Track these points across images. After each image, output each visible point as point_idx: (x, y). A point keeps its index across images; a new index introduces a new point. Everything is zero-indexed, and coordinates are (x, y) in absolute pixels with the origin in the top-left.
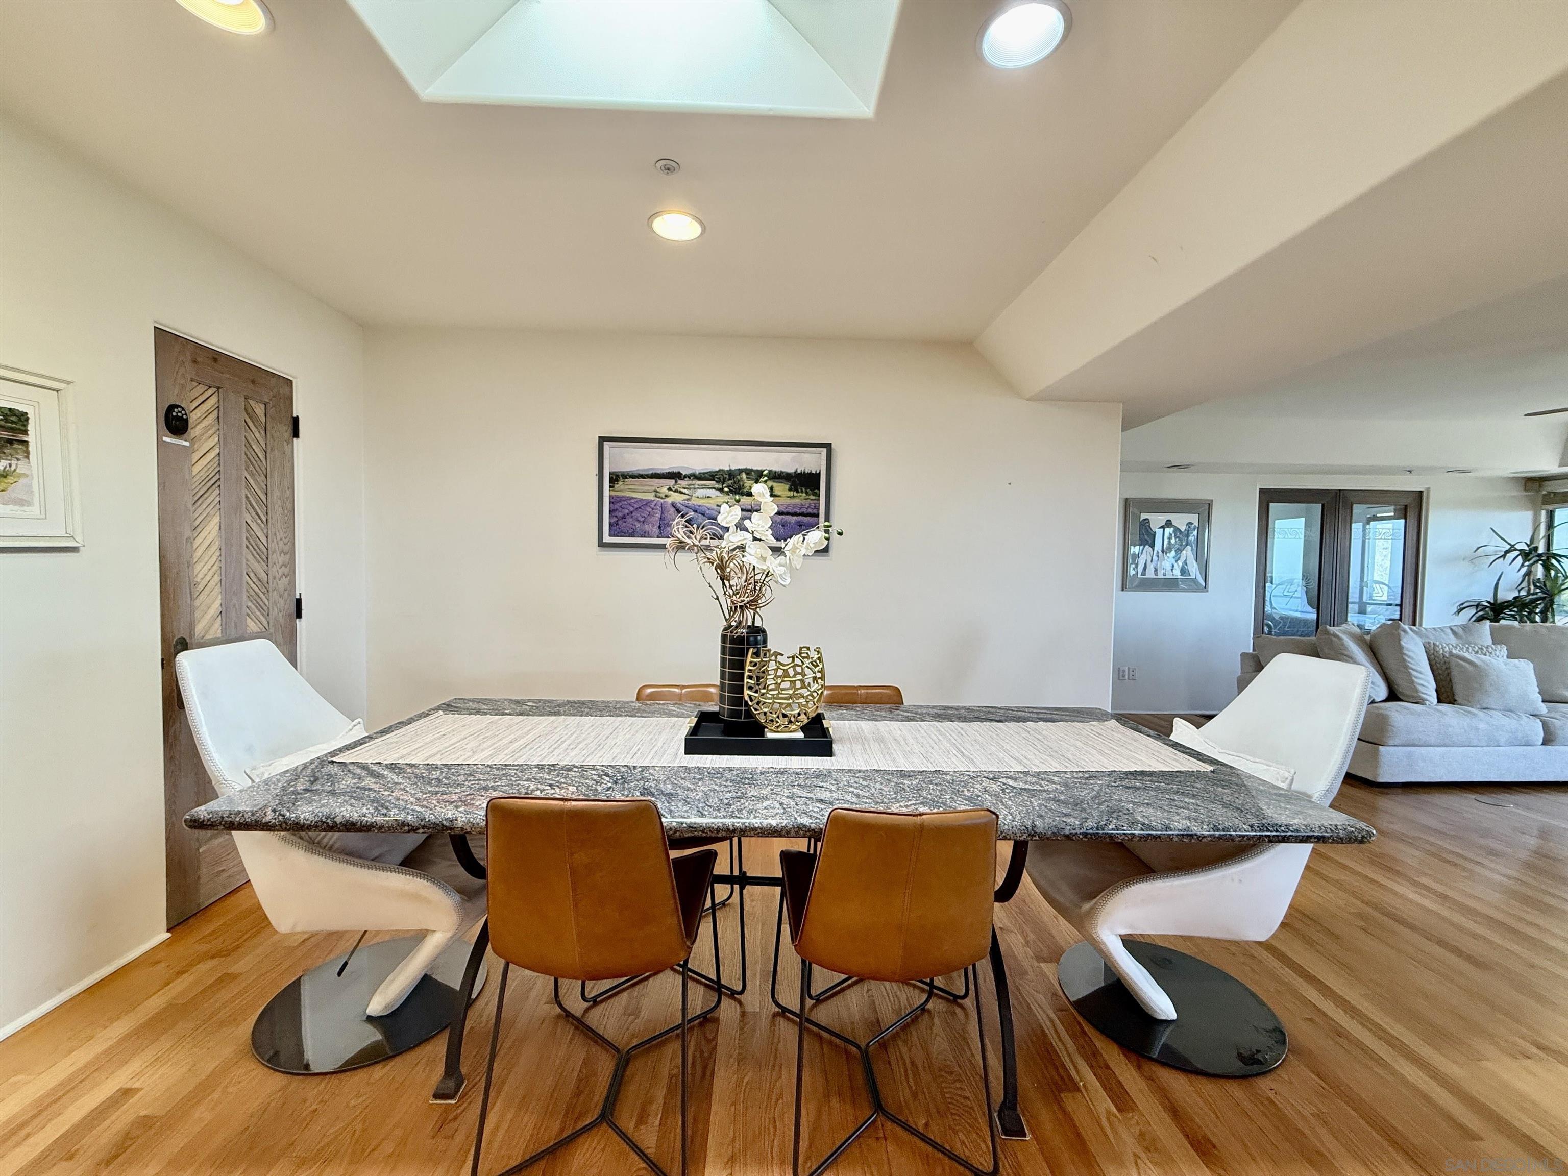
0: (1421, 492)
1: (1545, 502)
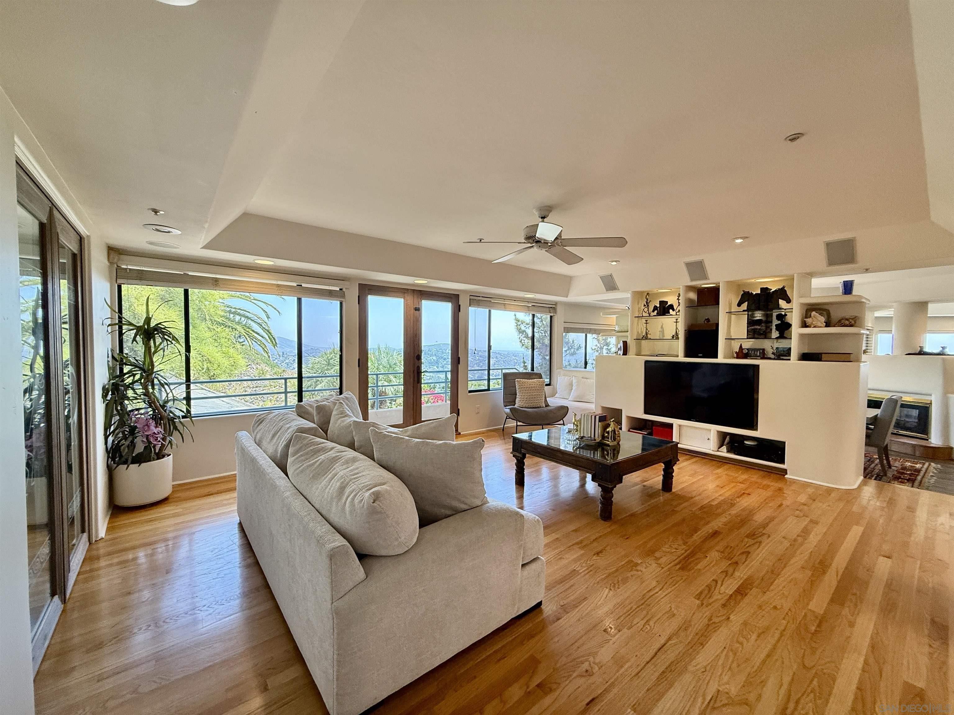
0: (82, 239)
1: (119, 277)
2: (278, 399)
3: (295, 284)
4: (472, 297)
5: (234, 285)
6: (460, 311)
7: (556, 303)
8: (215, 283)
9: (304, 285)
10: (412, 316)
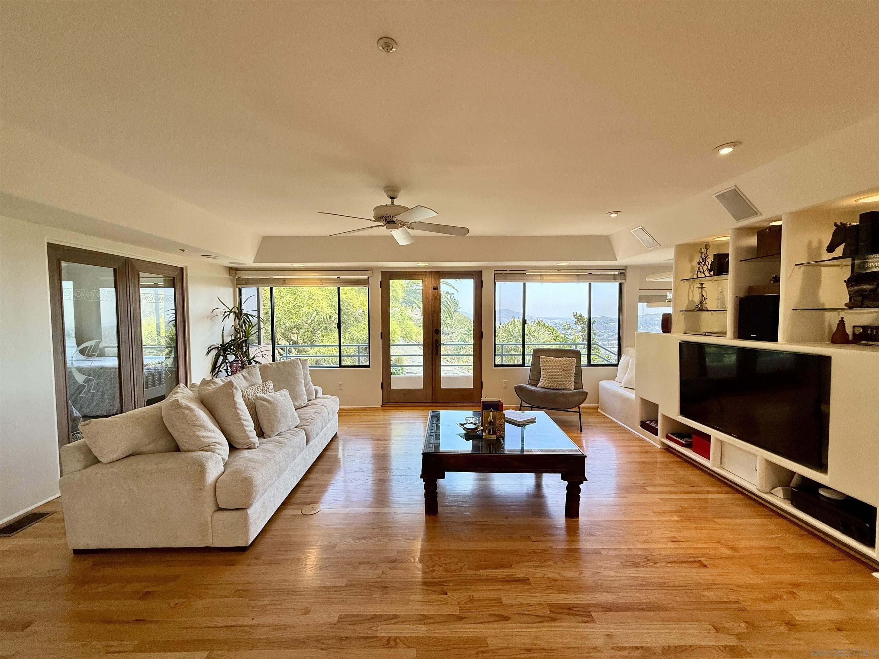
0: (182, 268)
1: (238, 284)
2: (468, 361)
3: (336, 277)
4: (496, 272)
5: (294, 282)
6: (482, 287)
7: (626, 267)
8: (284, 282)
9: (341, 277)
10: (430, 295)
